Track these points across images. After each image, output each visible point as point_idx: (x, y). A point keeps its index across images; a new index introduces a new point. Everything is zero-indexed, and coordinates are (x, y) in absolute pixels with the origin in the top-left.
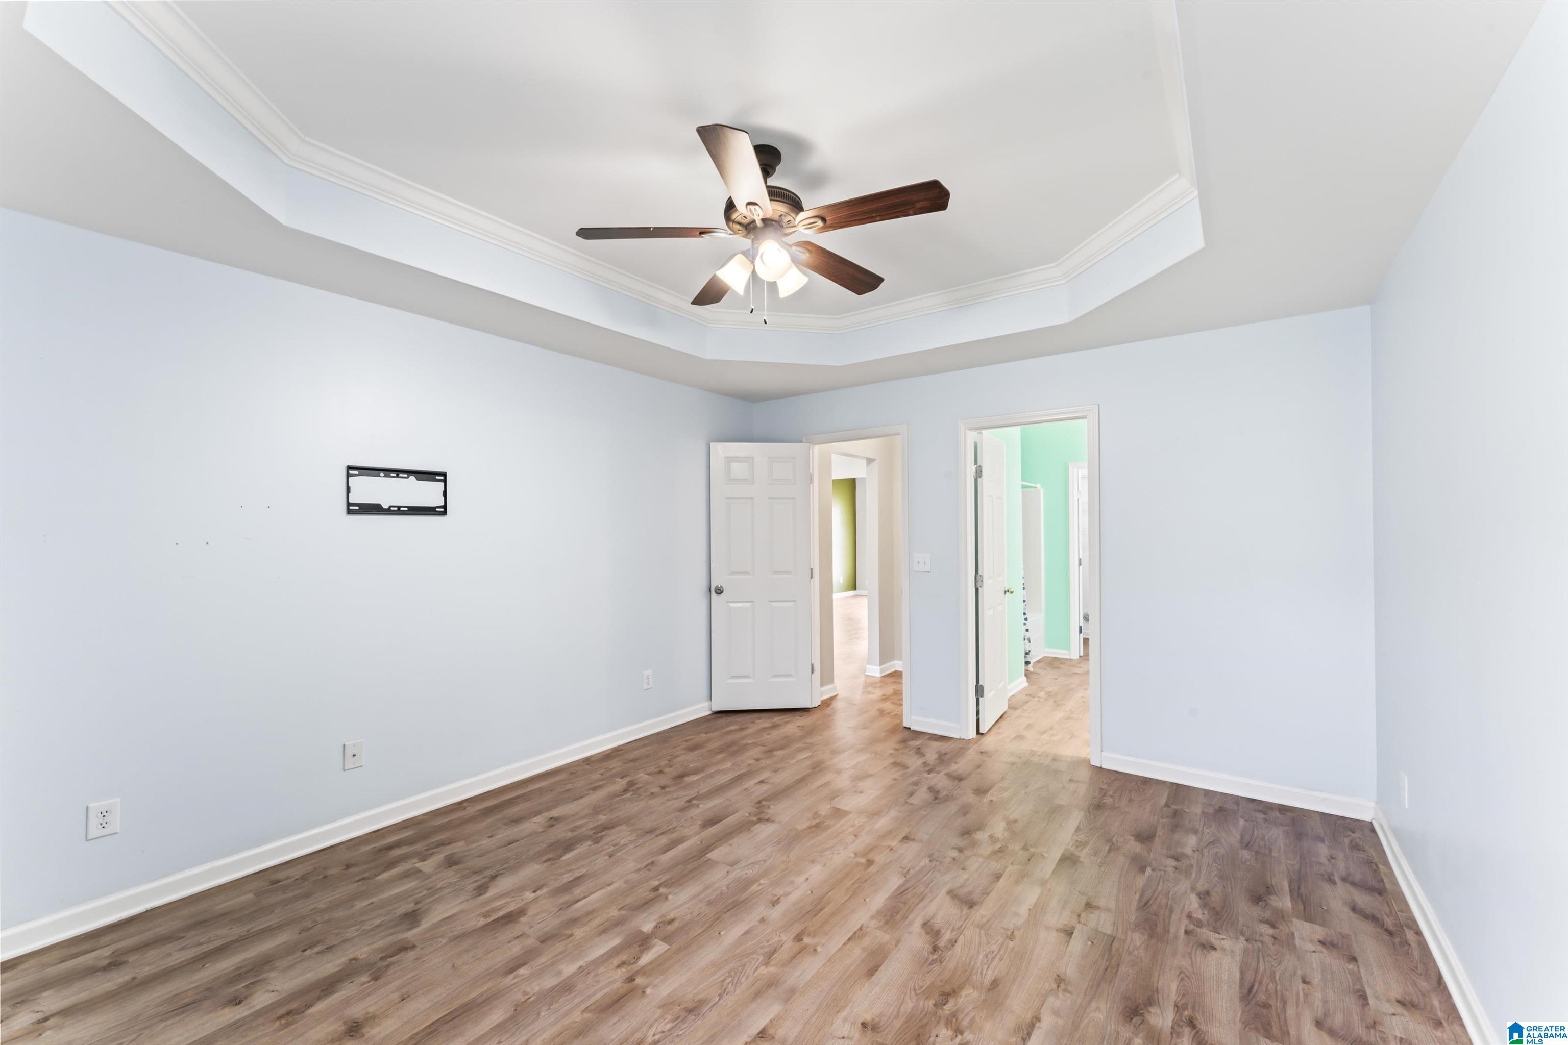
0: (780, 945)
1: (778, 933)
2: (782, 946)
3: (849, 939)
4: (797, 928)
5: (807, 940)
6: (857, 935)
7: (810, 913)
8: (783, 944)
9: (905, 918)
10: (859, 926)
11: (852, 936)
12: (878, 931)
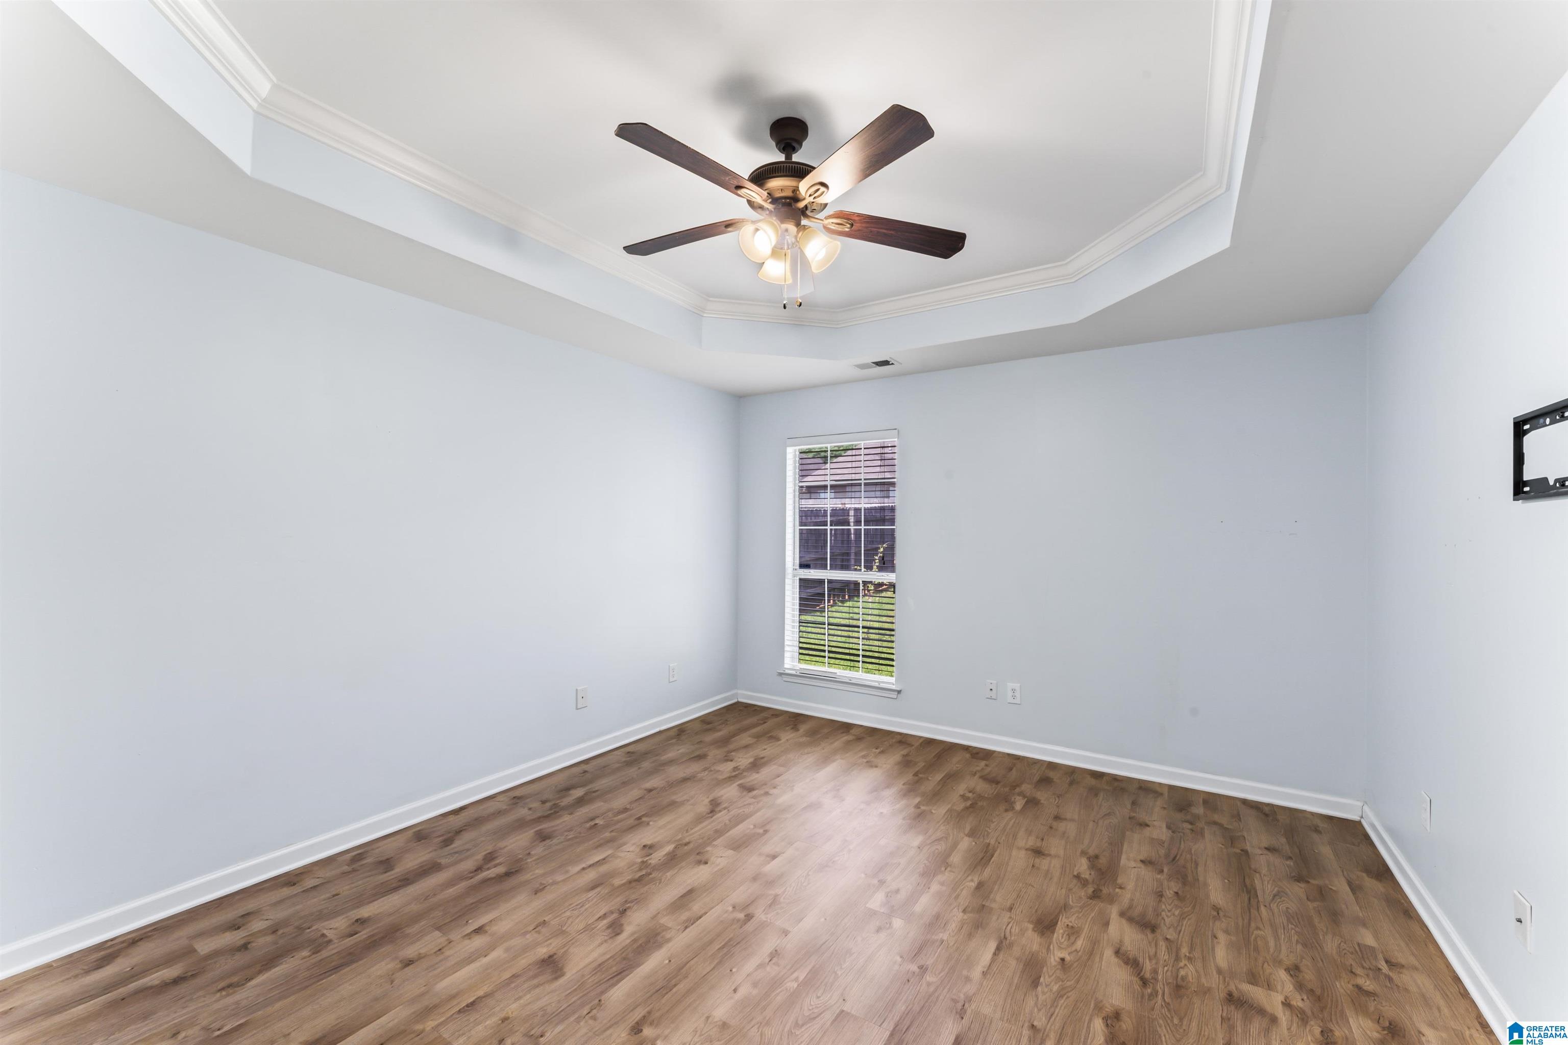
0: (766, 911)
1: (769, 920)
2: (764, 910)
3: (700, 917)
4: (750, 927)
5: (741, 916)
6: (692, 922)
7: (735, 943)
8: (763, 912)
9: (635, 941)
10: (688, 930)
11: (697, 921)
12: (669, 926)
